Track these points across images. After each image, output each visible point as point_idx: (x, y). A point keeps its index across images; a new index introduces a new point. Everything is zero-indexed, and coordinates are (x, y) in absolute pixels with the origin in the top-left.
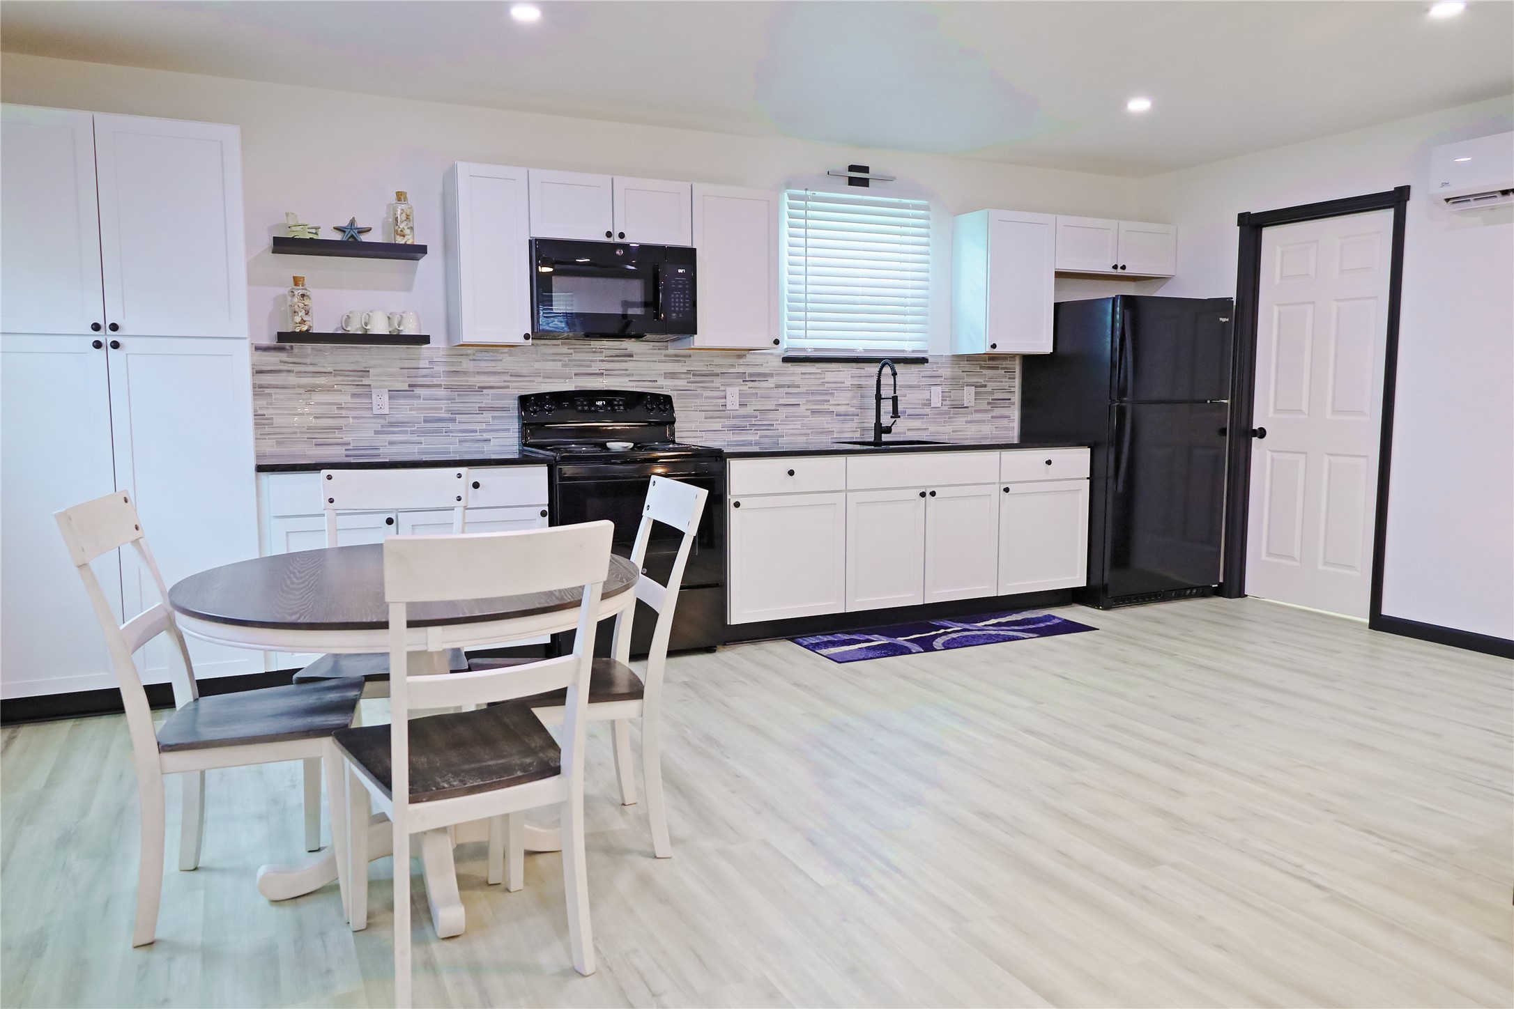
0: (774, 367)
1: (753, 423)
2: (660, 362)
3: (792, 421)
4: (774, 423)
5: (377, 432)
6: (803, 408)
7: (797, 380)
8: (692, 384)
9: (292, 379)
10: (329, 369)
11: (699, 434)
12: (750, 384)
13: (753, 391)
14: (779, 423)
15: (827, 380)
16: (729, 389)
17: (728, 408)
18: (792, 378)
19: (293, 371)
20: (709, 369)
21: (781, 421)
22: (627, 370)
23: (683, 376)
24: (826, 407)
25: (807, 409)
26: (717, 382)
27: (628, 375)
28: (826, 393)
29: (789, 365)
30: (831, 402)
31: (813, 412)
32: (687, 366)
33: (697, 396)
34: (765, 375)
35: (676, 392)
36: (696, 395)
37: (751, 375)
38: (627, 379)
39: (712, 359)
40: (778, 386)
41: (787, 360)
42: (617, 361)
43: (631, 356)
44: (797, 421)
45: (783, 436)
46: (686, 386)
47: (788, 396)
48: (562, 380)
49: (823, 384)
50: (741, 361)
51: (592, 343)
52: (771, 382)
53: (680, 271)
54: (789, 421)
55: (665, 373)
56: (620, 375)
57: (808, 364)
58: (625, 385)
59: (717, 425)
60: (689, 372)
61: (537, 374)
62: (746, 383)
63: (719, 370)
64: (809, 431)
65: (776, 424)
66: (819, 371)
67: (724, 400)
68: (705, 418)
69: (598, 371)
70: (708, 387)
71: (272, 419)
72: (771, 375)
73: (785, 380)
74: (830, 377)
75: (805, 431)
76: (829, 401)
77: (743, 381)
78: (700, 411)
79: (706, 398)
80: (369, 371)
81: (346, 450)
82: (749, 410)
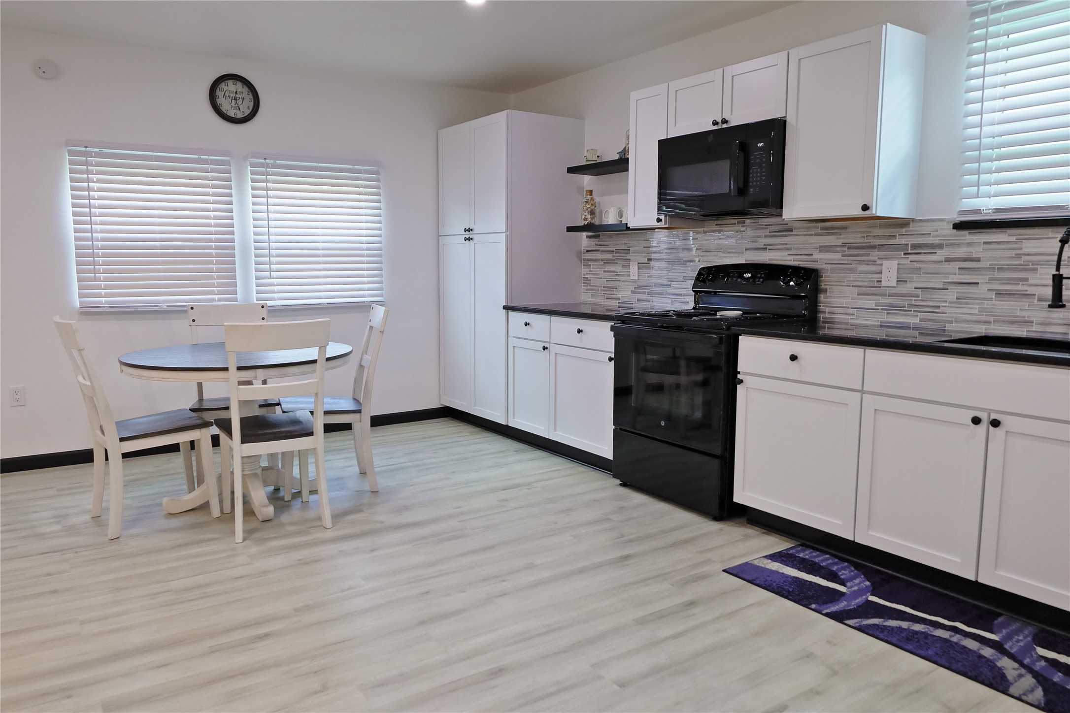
0: (945, 236)
1: (913, 303)
2: (816, 235)
3: (966, 303)
4: (941, 304)
5: (633, 292)
6: (983, 289)
7: (975, 252)
8: (847, 258)
9: (598, 256)
10: (614, 249)
11: (850, 311)
12: (912, 257)
13: (916, 265)
14: (947, 305)
15: (1025, 251)
16: (885, 263)
17: (883, 284)
18: (970, 249)
19: (599, 250)
20: (866, 241)
21: (950, 302)
22: (786, 244)
23: (838, 249)
24: (1020, 287)
25: (989, 290)
26: (874, 255)
27: (788, 249)
28: (1024, 268)
29: (966, 232)
30: (1030, 282)
31: (999, 294)
32: (844, 238)
33: (852, 270)
34: (933, 246)
35: (829, 266)
36: (850, 269)
37: (914, 246)
38: (786, 253)
39: (869, 230)
40: (948, 260)
41: (960, 226)
42: (776, 236)
43: (791, 231)
44: (973, 304)
45: (951, 322)
46: (842, 260)
47: (962, 272)
48: (737, 255)
49: (1019, 256)
50: (903, 231)
51: (760, 220)
52: (940, 255)
53: (760, 145)
54: (960, 303)
55: (821, 247)
56: (781, 249)
57: (994, 230)
58: (785, 258)
59: (871, 304)
60: (844, 245)
61: (719, 249)
62: (907, 256)
63: (877, 242)
64: (992, 319)
65: (942, 306)
66: (1013, 239)
67: (879, 276)
68: (858, 295)
69: (763, 246)
70: (863, 261)
71: (590, 280)
72: (940, 246)
73: (961, 252)
74: (1030, 246)
75: (984, 318)
76: (1027, 280)
77: (905, 254)
78: (853, 286)
79: (861, 272)
80: (629, 250)
81: (619, 303)
82: (909, 288)
